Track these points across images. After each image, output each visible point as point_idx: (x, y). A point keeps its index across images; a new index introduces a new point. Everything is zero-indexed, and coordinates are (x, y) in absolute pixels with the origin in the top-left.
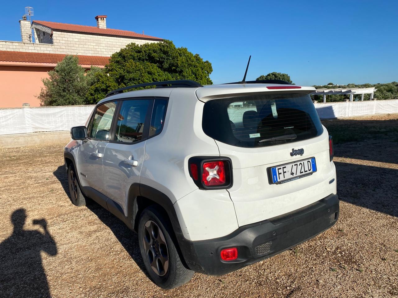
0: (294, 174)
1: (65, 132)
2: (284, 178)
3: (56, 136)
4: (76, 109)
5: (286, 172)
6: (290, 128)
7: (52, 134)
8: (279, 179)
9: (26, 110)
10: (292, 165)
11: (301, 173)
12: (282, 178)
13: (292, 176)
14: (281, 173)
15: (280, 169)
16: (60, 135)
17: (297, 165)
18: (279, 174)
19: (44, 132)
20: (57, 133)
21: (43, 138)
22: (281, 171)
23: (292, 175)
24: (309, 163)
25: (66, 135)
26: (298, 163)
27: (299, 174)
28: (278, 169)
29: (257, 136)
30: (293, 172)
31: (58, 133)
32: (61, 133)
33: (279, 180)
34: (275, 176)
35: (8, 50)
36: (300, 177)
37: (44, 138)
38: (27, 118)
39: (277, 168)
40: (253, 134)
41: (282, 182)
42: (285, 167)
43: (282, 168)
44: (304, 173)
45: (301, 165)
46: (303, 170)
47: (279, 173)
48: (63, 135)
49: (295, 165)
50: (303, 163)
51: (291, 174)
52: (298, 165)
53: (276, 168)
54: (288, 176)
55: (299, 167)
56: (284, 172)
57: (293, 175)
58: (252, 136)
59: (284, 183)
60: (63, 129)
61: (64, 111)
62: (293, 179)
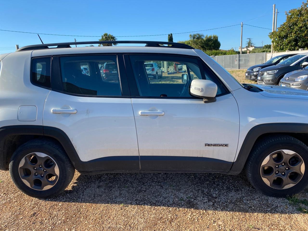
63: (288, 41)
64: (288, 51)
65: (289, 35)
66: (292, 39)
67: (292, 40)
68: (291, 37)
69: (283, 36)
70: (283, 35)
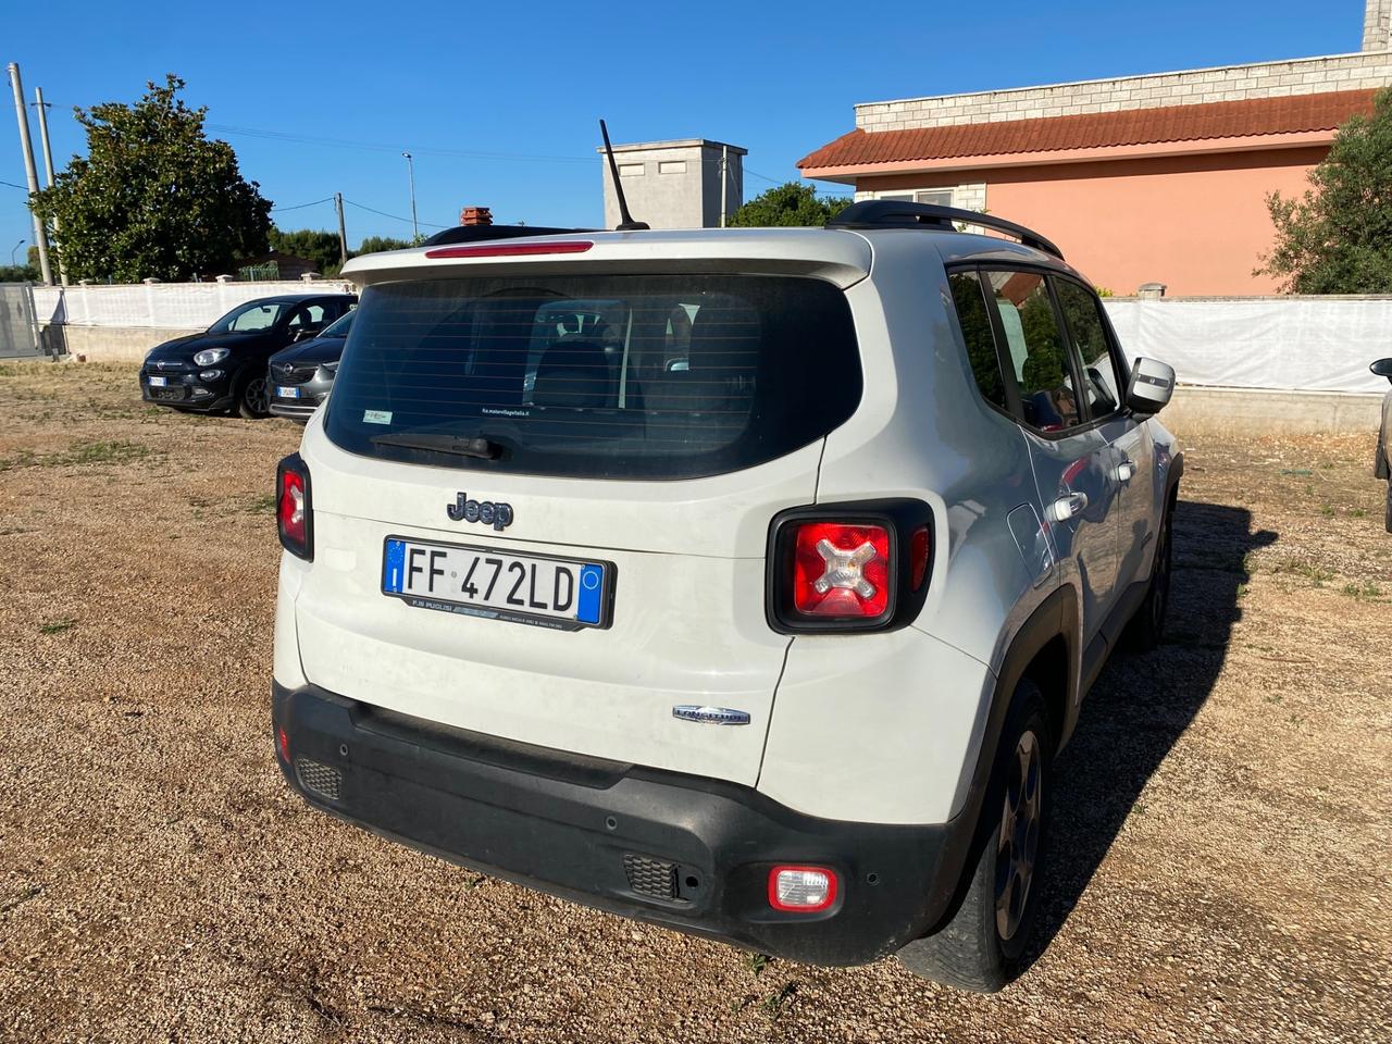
0: (476, 591)
1: (1266, 396)
2: (431, 589)
3: (1228, 404)
4: (1328, 311)
5: (441, 572)
6: (510, 413)
7: (1214, 394)
8: (410, 586)
9: (1146, 307)
10: (477, 560)
11: (510, 600)
12: (420, 586)
13: (465, 597)
14: (420, 570)
15: (422, 552)
16: (1243, 404)
17: (499, 563)
18: (413, 569)
19: (1191, 385)
20: (1232, 395)
21: (1182, 407)
22: (422, 561)
23: (468, 594)
24: (564, 578)
25: (1265, 404)
26: (507, 561)
27: (499, 599)
28: (413, 552)
29: (383, 419)
30: (472, 584)
31: (1236, 395)
32: (1248, 396)
33: (406, 590)
34: (395, 570)
35: (1230, 97)
36: (501, 614)
37: (1185, 406)
38: (1145, 335)
39: (409, 547)
40: (375, 412)
41: (418, 600)
42: (444, 555)
43: (428, 555)
44: (526, 608)
45: (517, 571)
46: (523, 593)
47: (414, 565)
48: (1255, 405)
49: (489, 561)
50: (534, 567)
51: (464, 589)
52: (505, 566)
53: (407, 545)
54: (447, 588)
55: (507, 579)
56: (434, 572)
57: (471, 597)
58: (371, 417)
59: (425, 607)
60: (1260, 383)
61: (1279, 313)
62: (466, 611)
63: (130, 237)
64: (154, 282)
65: (129, 214)
66: (148, 231)
67: (148, 237)
68: (143, 221)
69: (106, 216)
70: (106, 210)
